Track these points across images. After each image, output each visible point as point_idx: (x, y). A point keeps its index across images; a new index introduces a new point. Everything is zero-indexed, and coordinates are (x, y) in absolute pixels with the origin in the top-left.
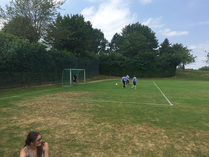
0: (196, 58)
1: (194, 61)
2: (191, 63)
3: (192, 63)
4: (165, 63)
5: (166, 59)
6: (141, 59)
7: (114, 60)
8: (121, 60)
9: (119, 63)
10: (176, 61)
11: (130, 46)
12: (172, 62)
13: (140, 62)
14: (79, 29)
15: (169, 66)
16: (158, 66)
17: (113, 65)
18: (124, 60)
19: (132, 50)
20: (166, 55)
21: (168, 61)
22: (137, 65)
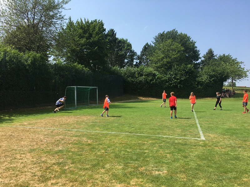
0: (248, 71)
1: (246, 76)
2: (242, 79)
4: (208, 78)
5: (209, 73)
6: (176, 74)
7: (142, 75)
8: (150, 75)
9: (148, 79)
10: (222, 76)
11: (163, 58)
12: (217, 77)
13: (175, 78)
14: (94, 37)
15: (213, 82)
16: (199, 83)
17: (141, 81)
18: (154, 75)
19: (165, 63)
20: (209, 69)
21: (211, 77)
22: (171, 81)
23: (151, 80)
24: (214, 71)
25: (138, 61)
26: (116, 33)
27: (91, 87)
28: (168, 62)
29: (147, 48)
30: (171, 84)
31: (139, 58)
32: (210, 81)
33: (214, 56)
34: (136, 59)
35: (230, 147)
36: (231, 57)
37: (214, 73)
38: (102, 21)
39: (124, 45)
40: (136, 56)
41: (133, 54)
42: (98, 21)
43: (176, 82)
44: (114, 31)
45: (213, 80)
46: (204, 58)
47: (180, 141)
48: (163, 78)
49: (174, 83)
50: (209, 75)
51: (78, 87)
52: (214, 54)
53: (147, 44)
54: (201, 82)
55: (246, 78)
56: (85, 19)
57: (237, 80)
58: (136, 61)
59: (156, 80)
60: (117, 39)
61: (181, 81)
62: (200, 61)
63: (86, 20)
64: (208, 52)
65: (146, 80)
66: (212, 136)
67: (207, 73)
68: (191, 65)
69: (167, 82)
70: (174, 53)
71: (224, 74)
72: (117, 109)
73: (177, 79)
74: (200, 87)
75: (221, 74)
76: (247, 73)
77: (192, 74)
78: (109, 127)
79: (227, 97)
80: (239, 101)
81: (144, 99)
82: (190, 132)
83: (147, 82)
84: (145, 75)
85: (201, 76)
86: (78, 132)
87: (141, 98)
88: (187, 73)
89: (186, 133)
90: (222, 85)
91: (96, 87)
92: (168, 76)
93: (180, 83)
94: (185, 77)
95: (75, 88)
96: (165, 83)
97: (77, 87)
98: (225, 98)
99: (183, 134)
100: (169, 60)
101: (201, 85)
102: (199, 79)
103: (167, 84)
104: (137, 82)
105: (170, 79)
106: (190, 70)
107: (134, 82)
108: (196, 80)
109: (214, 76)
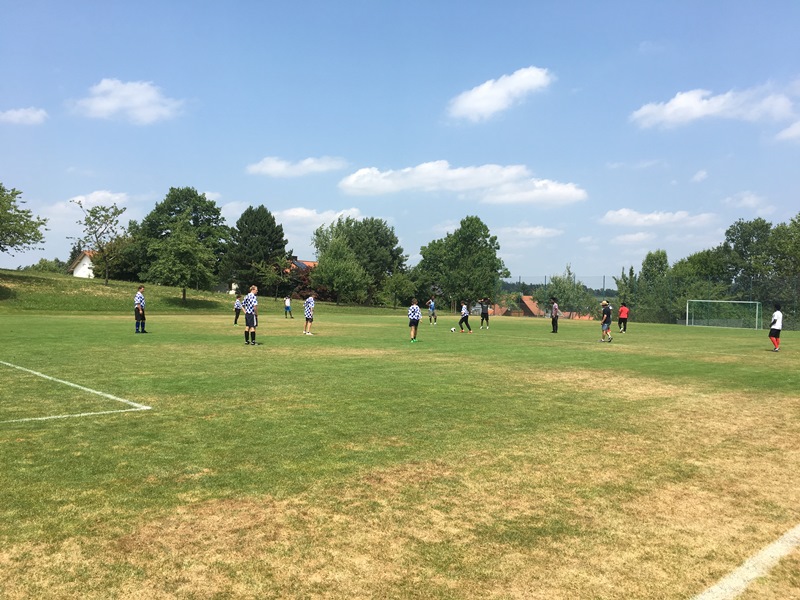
0: (42, 224)
1: (37, 237)
2: (26, 245)
3: (31, 246)
55: (39, 245)
57: (7, 247)
76: (41, 229)
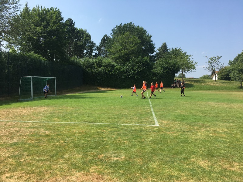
0: (196, 64)
2: (191, 71)
4: (162, 70)
5: (163, 66)
6: (133, 66)
7: (101, 66)
8: (109, 66)
9: (107, 70)
10: (174, 68)
11: (121, 50)
12: (170, 69)
13: (132, 69)
14: (52, 25)
15: (166, 73)
16: (154, 74)
17: (100, 72)
18: (113, 66)
19: (123, 54)
20: (163, 61)
21: (165, 68)
22: (129, 72)
23: (110, 71)
24: (167, 63)
25: (97, 52)
26: (74, 23)
27: (48, 77)
28: (126, 54)
29: (105, 39)
30: (129, 75)
31: (98, 49)
32: (164, 72)
33: (168, 50)
34: (95, 50)
35: (180, 131)
36: (182, 51)
37: (167, 65)
38: (59, 9)
39: (83, 36)
40: (95, 47)
41: (93, 45)
42: (55, 9)
43: (133, 73)
44: (73, 21)
45: (166, 72)
46: (159, 51)
47: (137, 128)
48: (121, 69)
49: (132, 74)
50: (163, 67)
51: (35, 77)
52: (167, 48)
53: (106, 36)
54: (155, 73)
55: (194, 70)
56: (41, 7)
57: (186, 72)
58: (95, 52)
59: (115, 71)
60: (75, 29)
61: (138, 72)
62: (155, 53)
63: (43, 8)
64: (163, 45)
65: (105, 71)
66: (165, 122)
67: (161, 65)
68: (148, 58)
69: (125, 73)
70: (131, 45)
71: (176, 66)
72: (76, 100)
73: (135, 71)
74: (155, 78)
75: (173, 66)
77: (148, 66)
78: (68, 117)
79: (178, 87)
80: (188, 91)
81: (103, 89)
82: (145, 120)
83: (106, 73)
84: (104, 66)
85: (156, 68)
86: (35, 123)
87: (100, 88)
88: (143, 64)
89: (143, 120)
90: (174, 76)
91: (54, 78)
92: (126, 67)
93: (137, 74)
94: (142, 68)
95: (31, 78)
96: (123, 74)
97: (33, 77)
98: (177, 88)
99: (140, 121)
100: (126, 52)
101: (156, 76)
102: (154, 71)
103: (125, 75)
104: (96, 73)
105: (128, 71)
106: (146, 62)
107: (93, 72)
108: (151, 72)
109: (167, 68)
